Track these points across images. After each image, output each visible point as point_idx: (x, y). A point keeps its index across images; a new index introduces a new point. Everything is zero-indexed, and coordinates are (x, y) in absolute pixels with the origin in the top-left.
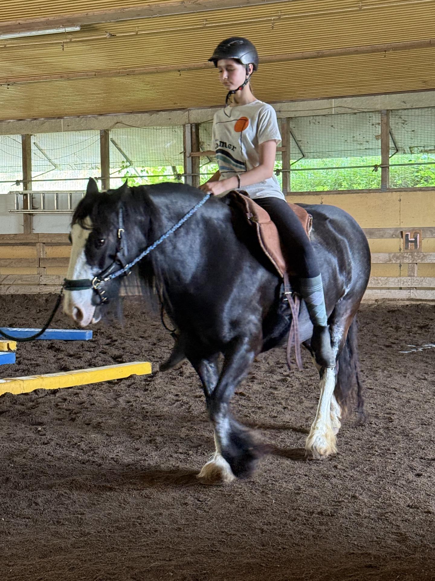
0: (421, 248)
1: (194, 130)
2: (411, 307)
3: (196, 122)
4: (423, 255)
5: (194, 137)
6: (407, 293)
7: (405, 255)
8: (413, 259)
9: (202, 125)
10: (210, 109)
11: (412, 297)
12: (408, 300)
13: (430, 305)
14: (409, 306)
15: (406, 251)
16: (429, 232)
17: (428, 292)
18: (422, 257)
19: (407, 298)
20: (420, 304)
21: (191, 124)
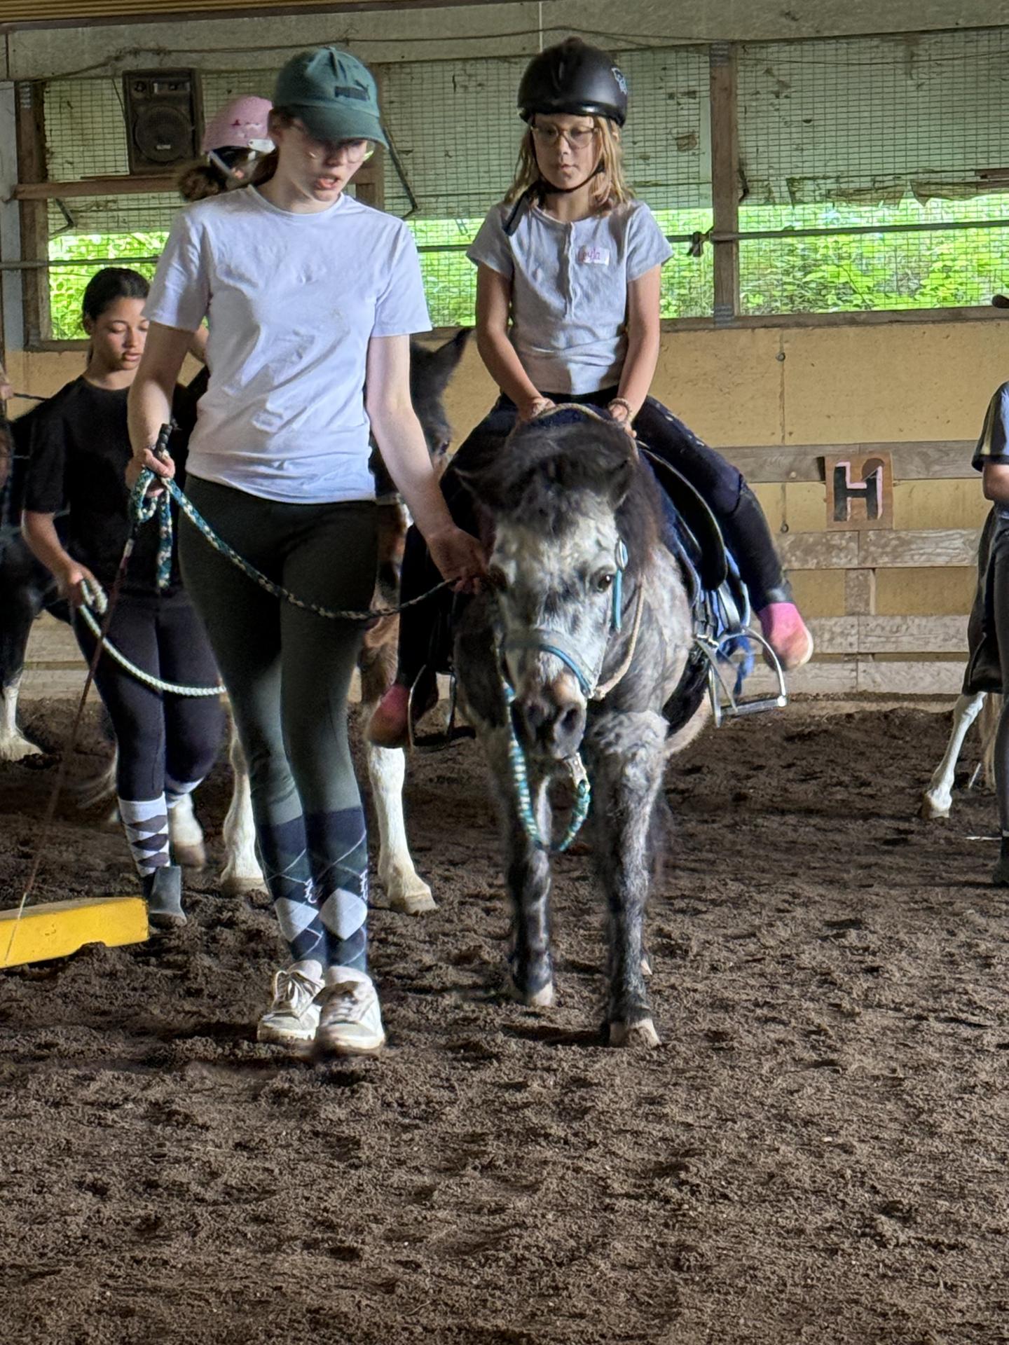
0: (891, 514)
1: (26, 104)
2: (863, 720)
3: (32, 74)
4: (899, 538)
5: (28, 126)
6: (846, 673)
7: (836, 540)
8: (862, 553)
9: (55, 87)
10: (88, 30)
11: (862, 688)
12: (849, 697)
13: (927, 713)
14: (857, 717)
15: (838, 526)
16: (917, 460)
17: (918, 668)
18: (896, 547)
19: (848, 690)
20: (892, 711)
21: (16, 83)
